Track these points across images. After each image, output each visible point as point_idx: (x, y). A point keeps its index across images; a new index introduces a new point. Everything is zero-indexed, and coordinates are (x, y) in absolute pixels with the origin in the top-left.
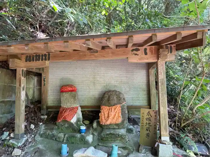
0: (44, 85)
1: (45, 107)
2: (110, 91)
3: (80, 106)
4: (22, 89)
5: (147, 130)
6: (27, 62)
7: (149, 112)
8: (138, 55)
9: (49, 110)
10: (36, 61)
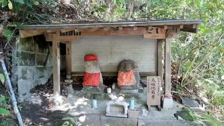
0: (69, 54)
1: (69, 73)
2: (125, 61)
3: (101, 73)
4: (58, 58)
5: (153, 93)
6: (61, 36)
7: (153, 79)
8: (151, 33)
9: (73, 75)
10: (69, 35)
